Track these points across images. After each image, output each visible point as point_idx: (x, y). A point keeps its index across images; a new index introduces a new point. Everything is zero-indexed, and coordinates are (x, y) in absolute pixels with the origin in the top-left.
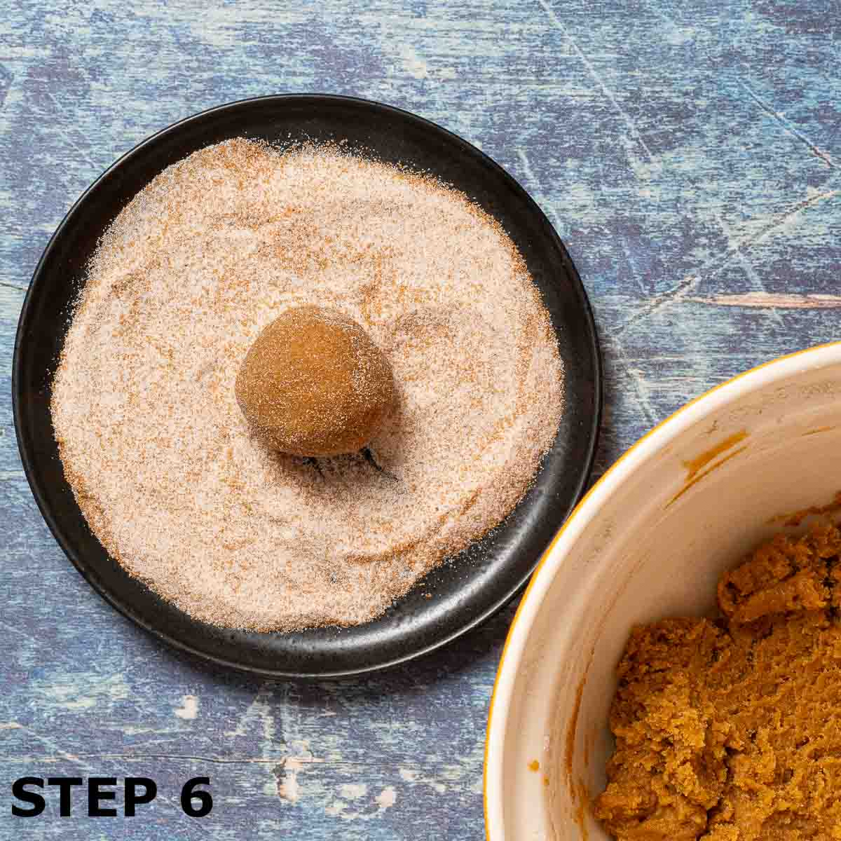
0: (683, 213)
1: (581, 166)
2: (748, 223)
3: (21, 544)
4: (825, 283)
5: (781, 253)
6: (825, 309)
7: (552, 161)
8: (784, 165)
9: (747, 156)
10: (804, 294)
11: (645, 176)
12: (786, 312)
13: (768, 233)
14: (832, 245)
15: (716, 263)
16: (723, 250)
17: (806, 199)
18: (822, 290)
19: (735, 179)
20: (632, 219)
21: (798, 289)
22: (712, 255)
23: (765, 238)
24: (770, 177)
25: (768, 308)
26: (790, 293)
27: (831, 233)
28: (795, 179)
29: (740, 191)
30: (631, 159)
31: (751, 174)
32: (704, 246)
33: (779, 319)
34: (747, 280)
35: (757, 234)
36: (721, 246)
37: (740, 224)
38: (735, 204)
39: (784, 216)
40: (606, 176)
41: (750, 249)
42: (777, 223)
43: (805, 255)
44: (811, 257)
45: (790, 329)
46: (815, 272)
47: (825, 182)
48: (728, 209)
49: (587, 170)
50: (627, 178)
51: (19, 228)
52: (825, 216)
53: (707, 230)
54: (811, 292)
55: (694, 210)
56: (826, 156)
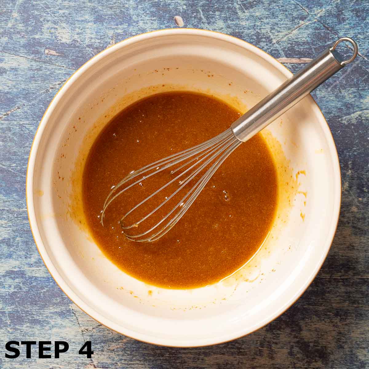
0: (257, 30)
1: (221, 14)
2: (280, 33)
3: (27, 147)
4: (306, 54)
5: (291, 44)
6: (307, 63)
7: (211, 13)
8: (292, 13)
9: (279, 10)
10: (299, 58)
11: (243, 18)
12: (293, 65)
13: (286, 37)
14: (309, 41)
15: (268, 47)
16: (271, 43)
17: (300, 25)
18: (305, 57)
19: (274, 18)
20: (239, 32)
21: (297, 57)
22: (267, 45)
23: (285, 38)
24: (287, 17)
25: (287, 63)
26: (294, 58)
27: (308, 37)
28: (296, 18)
29: (276, 22)
30: (238, 12)
31: (280, 17)
32: (264, 42)
33: (291, 67)
34: (279, 53)
35: (283, 37)
36: (270, 42)
37: (276, 34)
38: (275, 27)
39: (292, 31)
40: (229, 18)
41: (280, 42)
42: (290, 33)
43: (300, 44)
44: (302, 45)
45: (294, 70)
46: (303, 50)
47: (306, 19)
48: (272, 29)
49: (223, 16)
50: (237, 18)
51: (26, 37)
52: (306, 31)
53: (265, 36)
54: (302, 57)
55: (260, 29)
56: (306, 10)
